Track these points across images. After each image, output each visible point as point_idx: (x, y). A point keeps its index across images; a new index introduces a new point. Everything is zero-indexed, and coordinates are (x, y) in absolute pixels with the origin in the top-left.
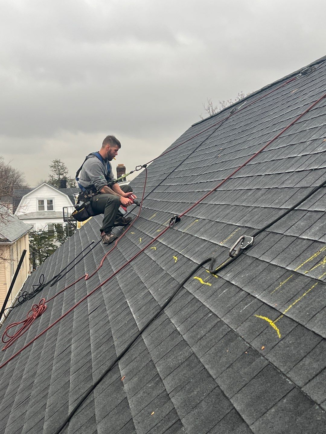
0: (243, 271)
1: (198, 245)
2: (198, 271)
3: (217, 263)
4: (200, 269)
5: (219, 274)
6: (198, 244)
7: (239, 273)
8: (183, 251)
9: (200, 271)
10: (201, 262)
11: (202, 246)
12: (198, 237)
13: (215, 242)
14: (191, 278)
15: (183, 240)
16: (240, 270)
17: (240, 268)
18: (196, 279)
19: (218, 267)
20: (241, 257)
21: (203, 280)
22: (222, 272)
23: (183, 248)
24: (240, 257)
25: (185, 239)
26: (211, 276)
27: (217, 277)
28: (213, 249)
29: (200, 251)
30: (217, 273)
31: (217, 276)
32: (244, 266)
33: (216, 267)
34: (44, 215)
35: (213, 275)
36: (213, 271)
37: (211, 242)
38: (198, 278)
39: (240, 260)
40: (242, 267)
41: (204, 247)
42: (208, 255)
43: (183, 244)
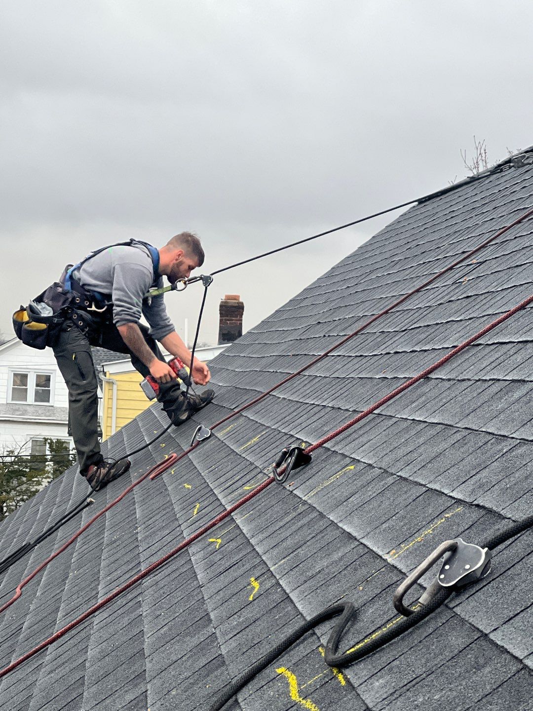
0: (429, 678)
1: (327, 549)
2: (298, 645)
3: (359, 625)
4: (304, 640)
5: (349, 673)
6: (330, 545)
7: (414, 683)
8: (280, 566)
9: (302, 646)
10: (315, 615)
11: (336, 556)
12: (336, 521)
13: (375, 549)
14: (267, 671)
15: (294, 528)
16: (419, 672)
17: (423, 661)
18: (281, 677)
19: (358, 643)
20: (435, 618)
21: (299, 685)
22: (362, 665)
23: (286, 553)
24: (431, 618)
25: (300, 524)
26: (326, 676)
27: (343, 683)
28: (364, 571)
29: (327, 571)
30: (347, 667)
31: (346, 678)
32: (436, 656)
33: (352, 643)
34: (25, 412)
35: (335, 671)
36: (339, 655)
37: (365, 545)
38: (288, 674)
39: (431, 631)
40: (428, 661)
41: (341, 559)
42: (344, 592)
43: (289, 542)
